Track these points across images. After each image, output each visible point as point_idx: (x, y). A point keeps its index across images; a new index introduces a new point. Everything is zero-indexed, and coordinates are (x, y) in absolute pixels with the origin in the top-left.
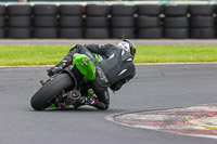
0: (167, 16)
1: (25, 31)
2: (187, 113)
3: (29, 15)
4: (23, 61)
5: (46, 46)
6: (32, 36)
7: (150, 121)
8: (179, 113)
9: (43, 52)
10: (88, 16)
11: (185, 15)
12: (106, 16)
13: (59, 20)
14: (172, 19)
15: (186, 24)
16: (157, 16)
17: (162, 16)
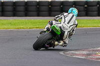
0: (88, 6)
1: (23, 13)
2: (97, 51)
3: (24, 6)
4: (22, 27)
5: (33, 20)
6: (26, 15)
7: (80, 54)
8: (93, 51)
9: (31, 22)
10: (51, 6)
11: (97, 6)
12: (60, 6)
13: (38, 8)
14: (91, 7)
15: (97, 10)
16: (84, 6)
17: (86, 6)
